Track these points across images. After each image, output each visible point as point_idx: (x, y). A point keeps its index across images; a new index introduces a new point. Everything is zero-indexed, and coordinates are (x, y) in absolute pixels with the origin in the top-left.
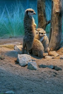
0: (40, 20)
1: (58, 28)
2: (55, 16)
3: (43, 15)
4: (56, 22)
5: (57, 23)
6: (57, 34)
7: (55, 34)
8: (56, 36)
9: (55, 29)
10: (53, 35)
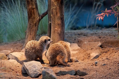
0: (31, 14)
1: (59, 22)
2: (56, 5)
3: (34, 7)
4: (57, 13)
5: (59, 15)
6: (59, 30)
7: (57, 30)
8: (58, 33)
9: (56, 23)
10: (54, 32)
